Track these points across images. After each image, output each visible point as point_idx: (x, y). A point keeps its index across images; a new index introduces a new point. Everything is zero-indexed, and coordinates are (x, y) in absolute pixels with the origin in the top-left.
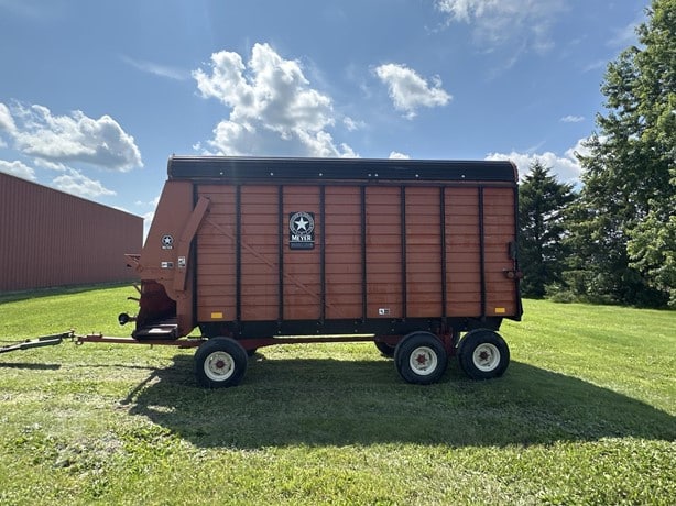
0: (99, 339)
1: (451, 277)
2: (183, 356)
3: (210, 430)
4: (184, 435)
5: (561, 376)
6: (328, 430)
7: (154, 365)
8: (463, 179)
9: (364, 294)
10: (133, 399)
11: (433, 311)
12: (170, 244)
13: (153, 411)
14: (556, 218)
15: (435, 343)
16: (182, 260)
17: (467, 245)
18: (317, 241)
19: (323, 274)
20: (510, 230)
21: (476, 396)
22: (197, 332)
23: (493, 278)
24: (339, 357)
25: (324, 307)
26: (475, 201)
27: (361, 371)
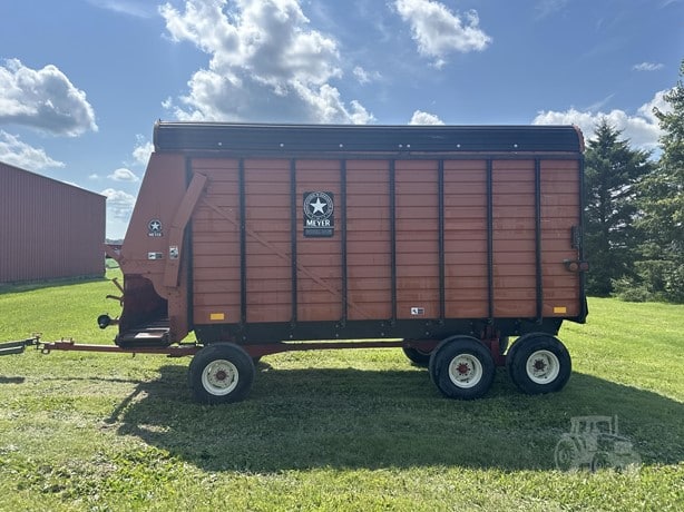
0: (69, 346)
1: (499, 270)
2: (171, 367)
3: (217, 452)
4: (187, 458)
5: (633, 389)
6: (357, 452)
7: (138, 378)
8: (516, 150)
9: (394, 290)
10: (119, 417)
11: (477, 311)
12: (159, 230)
13: (145, 431)
14: (628, 194)
15: (480, 349)
16: (175, 250)
17: (519, 230)
18: (337, 227)
19: (344, 266)
20: (573, 212)
21: (531, 413)
22: (191, 338)
23: (552, 270)
24: (360, 366)
25: (345, 305)
26: (529, 176)
27: (389, 383)
